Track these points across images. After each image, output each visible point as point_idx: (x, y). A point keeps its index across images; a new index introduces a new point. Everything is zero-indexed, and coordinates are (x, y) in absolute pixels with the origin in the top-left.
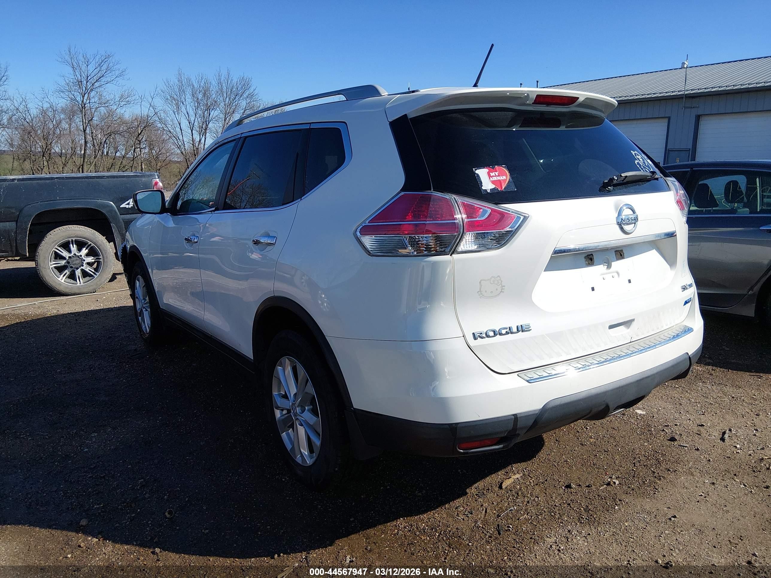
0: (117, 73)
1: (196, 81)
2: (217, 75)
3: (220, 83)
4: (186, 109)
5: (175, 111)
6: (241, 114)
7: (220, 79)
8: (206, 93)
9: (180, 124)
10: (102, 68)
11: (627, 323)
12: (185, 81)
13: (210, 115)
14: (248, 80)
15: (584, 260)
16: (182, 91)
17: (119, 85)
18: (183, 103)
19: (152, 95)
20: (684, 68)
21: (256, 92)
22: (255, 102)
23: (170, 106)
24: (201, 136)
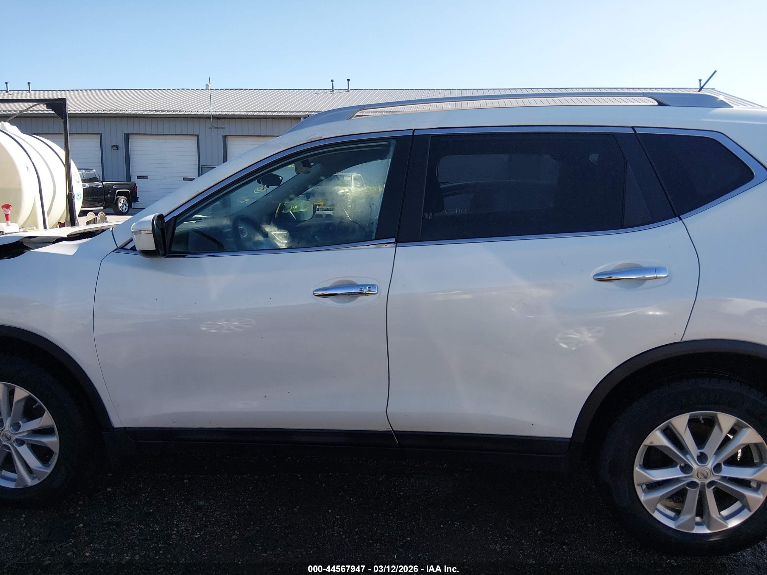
20: (208, 90)
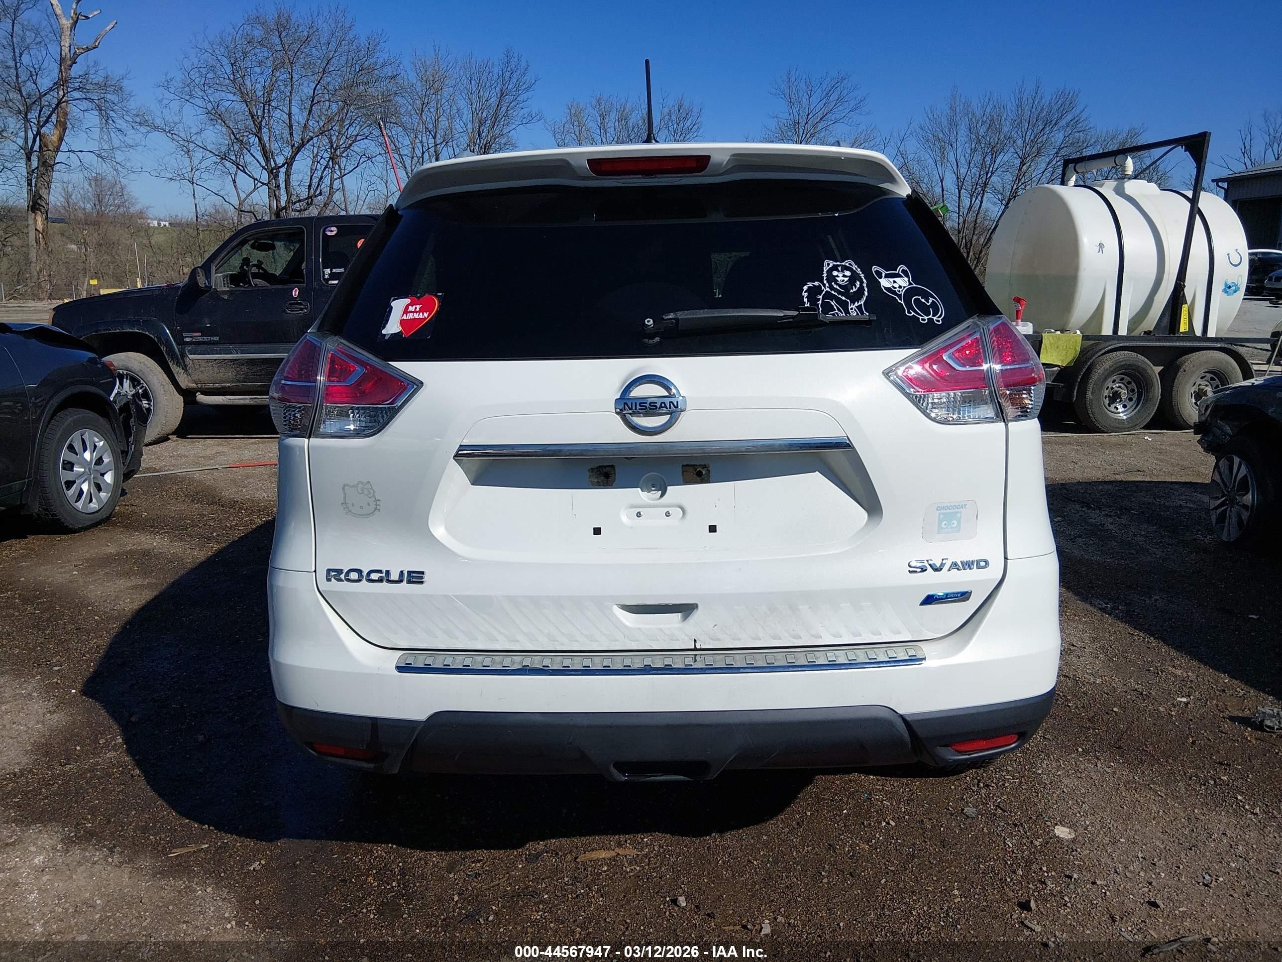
0: (853, 103)
1: (980, 105)
2: (1017, 91)
3: (1020, 106)
4: (956, 155)
5: (938, 159)
6: (1052, 157)
7: (1020, 100)
8: (993, 125)
9: (942, 181)
10: (831, 99)
11: (686, 609)
12: (961, 107)
13: (995, 162)
14: (1071, 94)
15: (588, 474)
16: (953, 124)
17: (853, 124)
18: (951, 145)
19: (902, 135)
21: (1084, 116)
22: (1081, 134)
23: (930, 152)
24: (974, 199)
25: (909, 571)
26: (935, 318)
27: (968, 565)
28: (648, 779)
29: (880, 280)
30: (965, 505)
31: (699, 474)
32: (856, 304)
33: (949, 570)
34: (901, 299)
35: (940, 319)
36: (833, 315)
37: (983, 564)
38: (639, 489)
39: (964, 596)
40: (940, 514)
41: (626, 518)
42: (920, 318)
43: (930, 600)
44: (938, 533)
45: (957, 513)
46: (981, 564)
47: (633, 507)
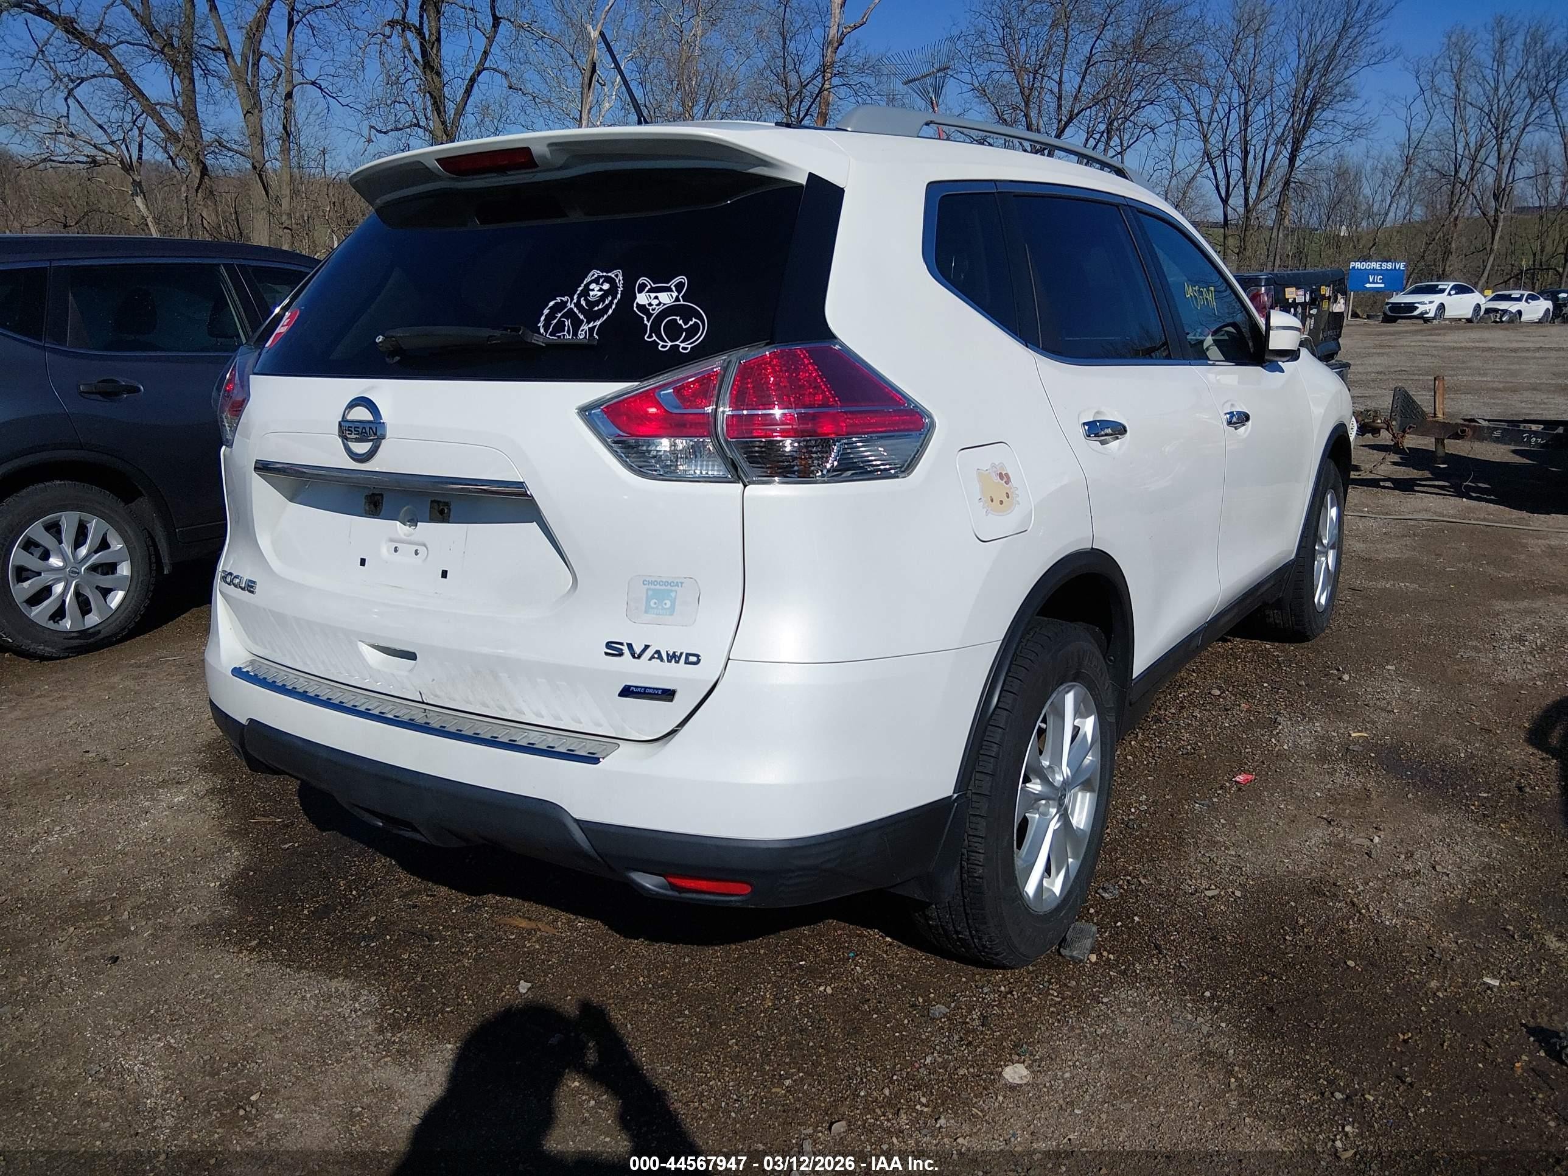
15: (364, 501)
25: (607, 654)
26: (682, 345)
27: (674, 657)
28: (402, 832)
29: (638, 295)
30: (682, 583)
31: (442, 512)
32: (591, 325)
33: (650, 659)
34: (648, 321)
35: (690, 346)
36: (559, 337)
37: (693, 659)
38: (398, 523)
39: (668, 695)
40: (648, 589)
41: (385, 550)
42: (662, 343)
43: (627, 692)
44: (646, 612)
45: (672, 591)
46: (691, 659)
47: (392, 540)
